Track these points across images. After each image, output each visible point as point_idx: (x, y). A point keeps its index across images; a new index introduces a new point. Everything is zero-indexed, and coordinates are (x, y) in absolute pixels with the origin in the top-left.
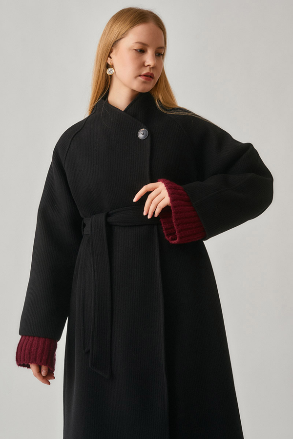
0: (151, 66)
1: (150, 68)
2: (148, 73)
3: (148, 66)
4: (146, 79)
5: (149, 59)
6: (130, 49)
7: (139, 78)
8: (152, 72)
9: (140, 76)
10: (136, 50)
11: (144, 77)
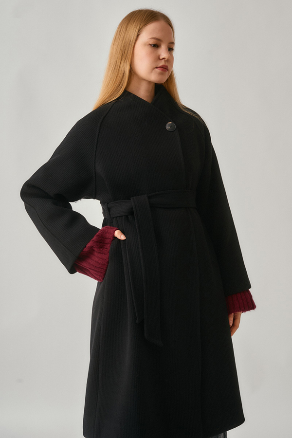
0: (166, 59)
1: (165, 61)
2: (164, 65)
3: (163, 59)
4: (162, 70)
5: (163, 53)
6: (145, 44)
7: (156, 69)
8: (167, 64)
9: (156, 68)
10: (151, 45)
11: (161, 69)
